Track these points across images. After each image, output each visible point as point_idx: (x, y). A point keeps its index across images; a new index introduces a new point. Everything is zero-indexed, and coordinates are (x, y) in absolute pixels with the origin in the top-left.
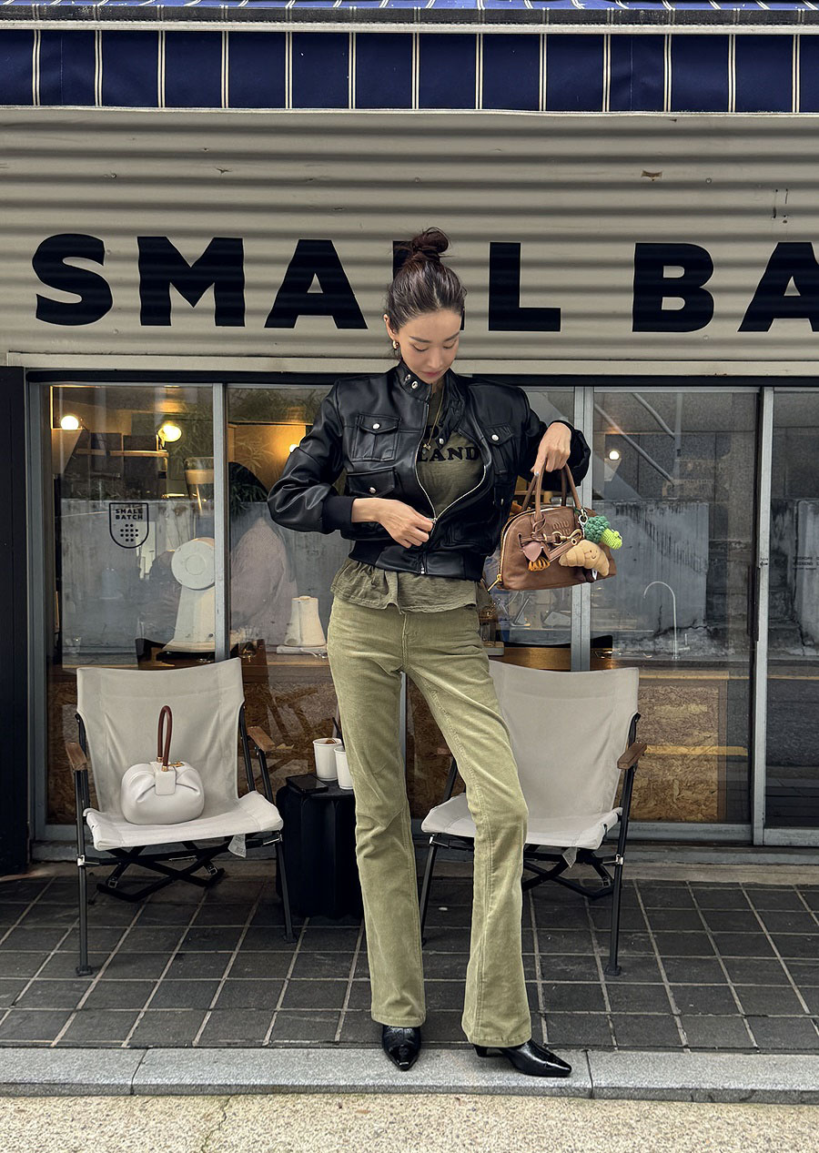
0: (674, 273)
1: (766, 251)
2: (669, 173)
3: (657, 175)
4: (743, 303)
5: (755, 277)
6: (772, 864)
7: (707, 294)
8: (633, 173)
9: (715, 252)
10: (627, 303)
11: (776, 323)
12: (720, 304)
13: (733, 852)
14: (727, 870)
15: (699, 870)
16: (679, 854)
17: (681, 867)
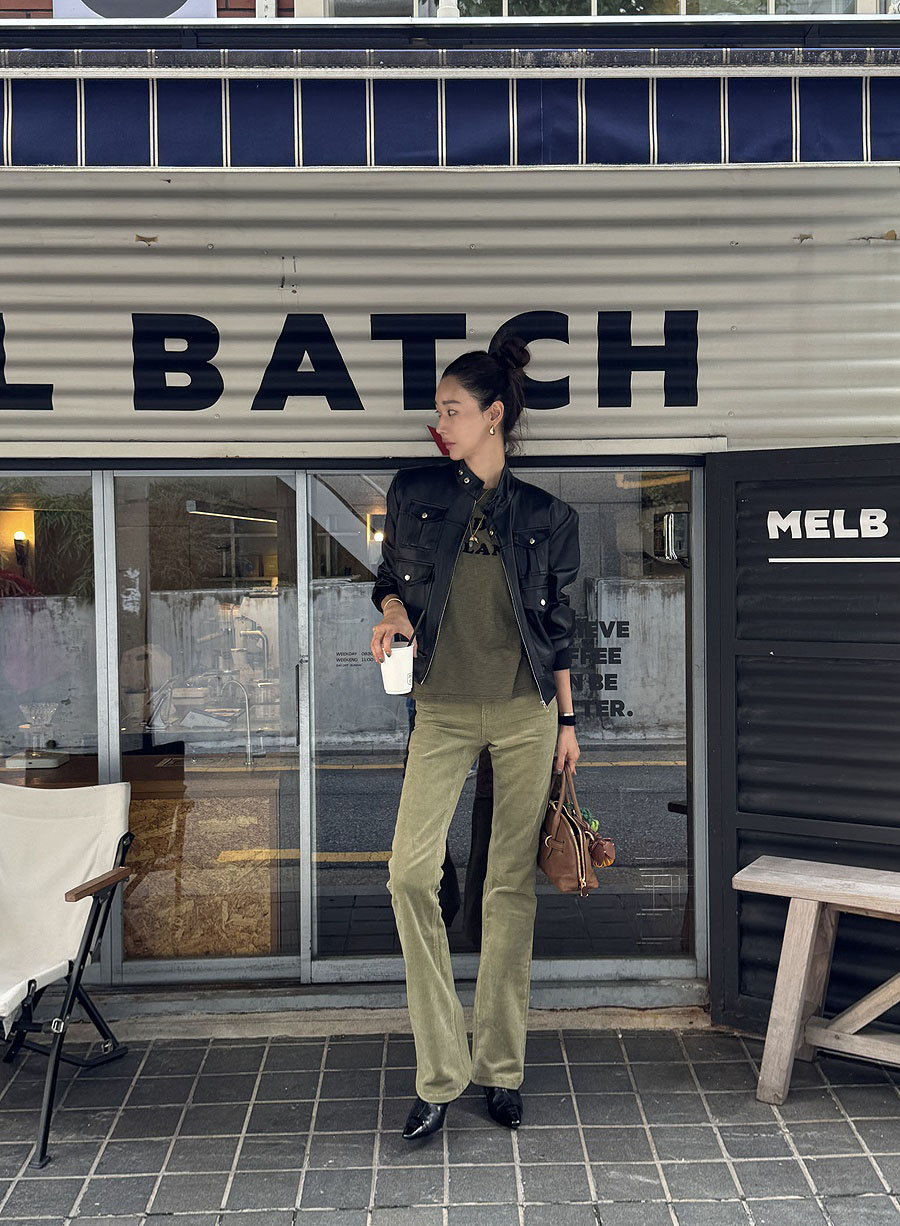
0: (176, 346)
1: (276, 324)
2: (165, 237)
3: (153, 239)
4: (254, 380)
5: (266, 352)
6: (311, 1010)
7: (213, 369)
8: (126, 237)
9: (221, 323)
10: (127, 380)
11: (291, 401)
12: (230, 380)
13: (269, 995)
14: (260, 1021)
15: (230, 1022)
16: (209, 1002)
17: (210, 1020)
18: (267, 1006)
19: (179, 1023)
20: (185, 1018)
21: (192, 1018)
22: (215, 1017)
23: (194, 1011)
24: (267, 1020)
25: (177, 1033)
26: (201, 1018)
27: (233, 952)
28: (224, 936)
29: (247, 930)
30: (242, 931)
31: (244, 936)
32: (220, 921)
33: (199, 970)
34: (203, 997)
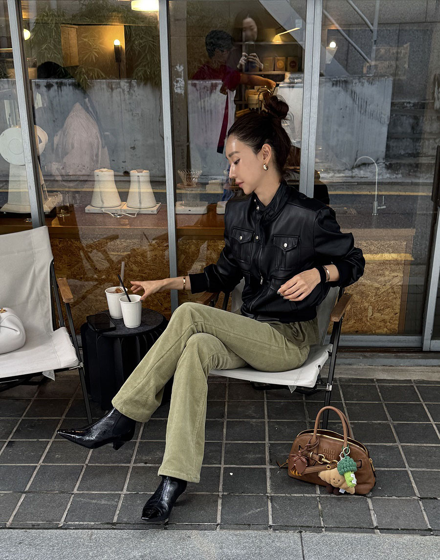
13: (408, 357)
14: (402, 371)
15: (383, 370)
16: (370, 360)
17: (371, 369)
18: (407, 363)
19: (352, 369)
20: (355, 367)
21: (359, 367)
22: (373, 367)
23: (361, 364)
24: (407, 371)
25: (351, 374)
26: (364, 367)
27: (374, 332)
28: (368, 323)
29: (384, 321)
30: (380, 321)
31: (382, 324)
32: (367, 316)
33: (355, 341)
34: (365, 357)
